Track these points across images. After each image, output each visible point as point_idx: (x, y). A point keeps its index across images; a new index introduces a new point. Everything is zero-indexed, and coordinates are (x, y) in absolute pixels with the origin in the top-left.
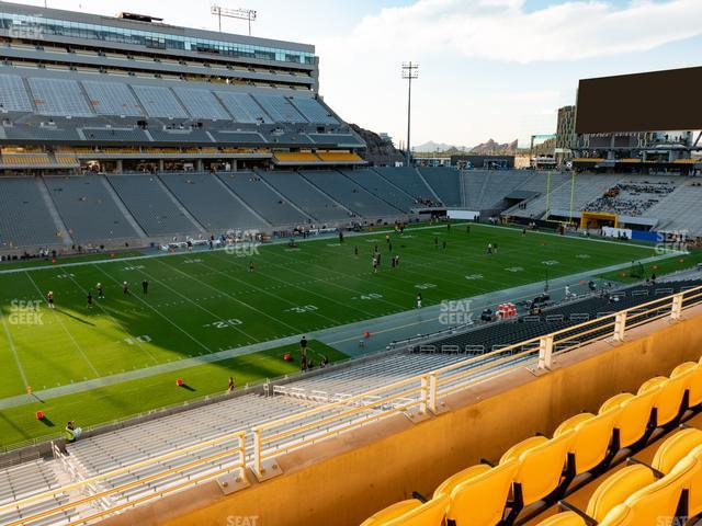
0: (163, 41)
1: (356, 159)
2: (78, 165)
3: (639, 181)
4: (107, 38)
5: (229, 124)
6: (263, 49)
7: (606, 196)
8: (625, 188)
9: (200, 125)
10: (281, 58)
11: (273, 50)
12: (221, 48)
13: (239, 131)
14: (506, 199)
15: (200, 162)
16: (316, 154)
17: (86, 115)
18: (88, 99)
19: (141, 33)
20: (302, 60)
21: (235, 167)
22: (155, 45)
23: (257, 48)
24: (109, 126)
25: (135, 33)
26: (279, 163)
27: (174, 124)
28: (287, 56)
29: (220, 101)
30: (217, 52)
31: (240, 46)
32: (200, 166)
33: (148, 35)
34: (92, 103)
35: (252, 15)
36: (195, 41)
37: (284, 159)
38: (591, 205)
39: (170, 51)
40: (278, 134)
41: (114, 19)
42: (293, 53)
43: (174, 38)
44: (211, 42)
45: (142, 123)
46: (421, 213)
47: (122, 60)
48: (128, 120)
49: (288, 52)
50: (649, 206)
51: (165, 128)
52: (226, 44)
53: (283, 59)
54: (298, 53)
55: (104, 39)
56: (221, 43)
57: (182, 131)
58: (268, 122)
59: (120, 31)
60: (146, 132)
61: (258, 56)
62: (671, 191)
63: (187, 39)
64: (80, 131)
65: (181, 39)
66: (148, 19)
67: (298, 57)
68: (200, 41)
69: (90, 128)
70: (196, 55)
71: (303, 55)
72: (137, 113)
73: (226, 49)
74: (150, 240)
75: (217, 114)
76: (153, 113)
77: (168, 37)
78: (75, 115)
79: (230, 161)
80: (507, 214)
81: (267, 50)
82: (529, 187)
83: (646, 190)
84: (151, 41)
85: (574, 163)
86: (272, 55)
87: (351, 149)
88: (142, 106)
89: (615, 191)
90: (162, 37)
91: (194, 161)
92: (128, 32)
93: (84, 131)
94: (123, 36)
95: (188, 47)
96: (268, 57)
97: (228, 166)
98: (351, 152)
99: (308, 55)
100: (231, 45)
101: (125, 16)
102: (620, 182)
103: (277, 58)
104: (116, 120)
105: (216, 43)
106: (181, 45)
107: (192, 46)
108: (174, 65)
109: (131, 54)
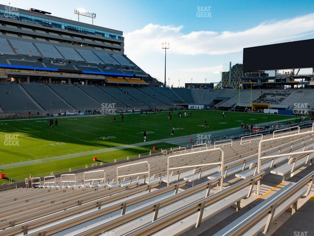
0: (51, 24)
1: (143, 82)
2: (6, 77)
3: (274, 91)
4: (22, 20)
5: (84, 63)
6: (99, 31)
7: (260, 97)
8: (268, 94)
9: (70, 62)
10: (107, 36)
11: (103, 32)
12: (79, 29)
13: (89, 66)
14: (214, 100)
15: (69, 80)
16: (126, 80)
17: (11, 54)
18: (12, 47)
19: (40, 19)
20: (117, 38)
21: (87, 83)
22: (47, 25)
23: (96, 31)
24: (23, 60)
25: (37, 18)
26: (109, 82)
27: (57, 61)
28: (110, 35)
29: (79, 53)
30: (77, 31)
31: (88, 29)
32: (70, 81)
33: (43, 20)
34: (14, 49)
35: (94, 16)
36: (66, 25)
37: (110, 81)
38: (255, 101)
39: (54, 28)
40: (107, 69)
41: (26, 11)
42: (113, 34)
43: (57, 22)
44: (74, 26)
45: (40, 60)
46: (177, 105)
47: (30, 31)
48: (33, 57)
49: (111, 34)
50: (281, 101)
51: (52, 62)
52: (82, 27)
53: (108, 37)
54: (115, 34)
55: (21, 20)
56: (79, 27)
57: (61, 64)
58: (102, 63)
59: (29, 17)
60: (43, 63)
61: (96, 34)
62: (289, 95)
63: (63, 23)
64: (8, 61)
65: (60, 23)
66: (44, 12)
67: (115, 36)
68: (69, 25)
69: (13, 60)
70: (67, 31)
71: (117, 35)
72: (38, 55)
73: (81, 30)
74: (46, 112)
75: (78, 58)
76: (46, 55)
77: (54, 22)
78: (5, 53)
79: (84, 80)
80: (217, 106)
81: (101, 32)
82: (224, 95)
83: (278, 94)
84: (45, 23)
85: (243, 85)
86: (103, 35)
87: (141, 78)
88: (40, 52)
89: (264, 95)
90: (50, 22)
91: (66, 79)
92: (33, 18)
93: (10, 61)
94: (31, 20)
95: (63, 27)
96: (101, 35)
97: (83, 83)
98: (141, 79)
99: (119, 35)
100: (84, 28)
101: (32, 10)
102: (265, 92)
103: (106, 36)
104: (27, 57)
105: (77, 27)
106: (60, 26)
107: (65, 27)
108: (56, 36)
109: (34, 28)
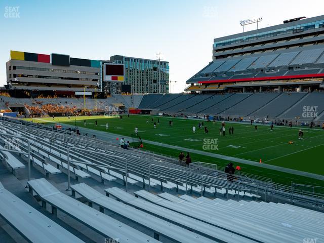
0: (303, 28)
13: (306, 68)
15: (279, 87)
19: (292, 28)
24: (243, 74)
25: (288, 28)
27: (270, 69)
33: (295, 27)
43: (309, 24)
47: (283, 43)
55: (277, 35)
59: (281, 30)
63: (316, 22)
65: (313, 23)
66: (298, 19)
70: (322, 29)
77: (306, 25)
84: (296, 30)
90: (302, 26)
92: (285, 29)
94: (283, 32)
95: (317, 27)
101: (285, 22)
106: (313, 27)
107: (320, 25)
108: (311, 38)
109: (287, 39)
